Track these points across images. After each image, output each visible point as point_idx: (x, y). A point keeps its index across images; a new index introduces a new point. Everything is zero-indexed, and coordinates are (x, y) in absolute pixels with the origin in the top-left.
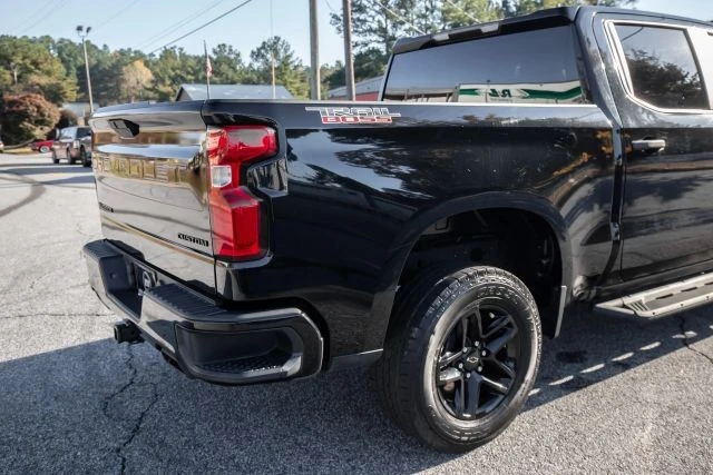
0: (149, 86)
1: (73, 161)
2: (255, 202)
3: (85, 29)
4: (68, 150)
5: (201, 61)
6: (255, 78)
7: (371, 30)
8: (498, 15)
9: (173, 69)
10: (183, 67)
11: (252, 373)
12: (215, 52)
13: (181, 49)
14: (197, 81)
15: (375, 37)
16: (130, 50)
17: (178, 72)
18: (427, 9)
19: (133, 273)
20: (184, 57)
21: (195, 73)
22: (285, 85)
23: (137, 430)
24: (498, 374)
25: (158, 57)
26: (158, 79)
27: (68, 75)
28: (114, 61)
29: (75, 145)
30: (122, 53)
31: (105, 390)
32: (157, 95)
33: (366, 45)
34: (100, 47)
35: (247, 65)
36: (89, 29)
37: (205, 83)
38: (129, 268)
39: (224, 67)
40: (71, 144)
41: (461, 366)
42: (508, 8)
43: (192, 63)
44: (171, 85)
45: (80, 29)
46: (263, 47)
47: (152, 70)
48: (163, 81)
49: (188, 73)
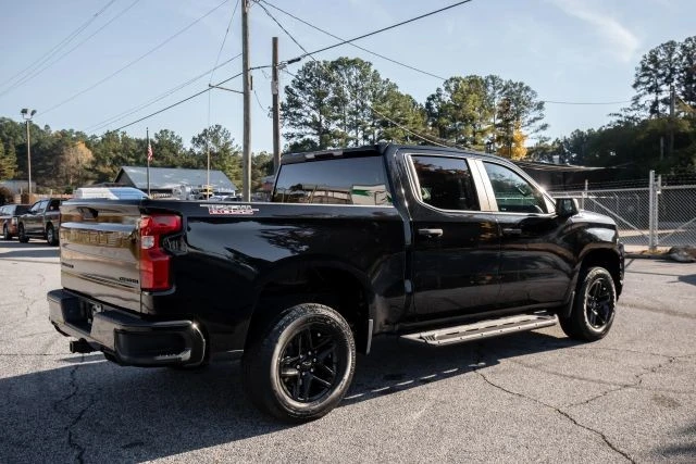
0: (89, 166)
1: (9, 237)
2: (167, 258)
3: (29, 112)
4: (5, 226)
5: (142, 144)
6: (195, 162)
7: (306, 124)
8: (422, 115)
9: (115, 152)
10: (124, 150)
11: (160, 358)
12: (157, 137)
13: (124, 133)
14: (138, 164)
15: (310, 130)
16: (72, 131)
17: (119, 154)
18: (358, 107)
19: (85, 308)
20: (126, 141)
21: (137, 156)
22: (223, 170)
23: (79, 418)
24: (327, 376)
25: (100, 139)
26: (98, 160)
27: (7, 153)
28: (55, 141)
29: (13, 221)
30: (64, 134)
31: (55, 398)
32: (96, 176)
33: (302, 136)
34: (42, 128)
35: (188, 150)
36: (33, 113)
37: (146, 166)
38: (82, 305)
39: (166, 151)
40: (10, 220)
41: (298, 367)
42: (431, 109)
43: (134, 145)
44: (111, 166)
45: (24, 111)
46: (204, 134)
47: (93, 152)
48: (104, 163)
49: (129, 156)
